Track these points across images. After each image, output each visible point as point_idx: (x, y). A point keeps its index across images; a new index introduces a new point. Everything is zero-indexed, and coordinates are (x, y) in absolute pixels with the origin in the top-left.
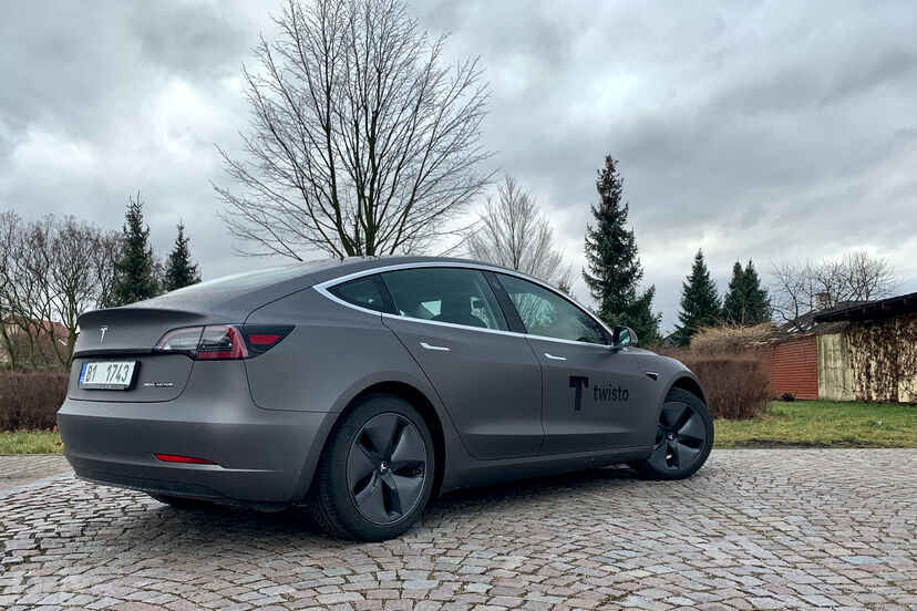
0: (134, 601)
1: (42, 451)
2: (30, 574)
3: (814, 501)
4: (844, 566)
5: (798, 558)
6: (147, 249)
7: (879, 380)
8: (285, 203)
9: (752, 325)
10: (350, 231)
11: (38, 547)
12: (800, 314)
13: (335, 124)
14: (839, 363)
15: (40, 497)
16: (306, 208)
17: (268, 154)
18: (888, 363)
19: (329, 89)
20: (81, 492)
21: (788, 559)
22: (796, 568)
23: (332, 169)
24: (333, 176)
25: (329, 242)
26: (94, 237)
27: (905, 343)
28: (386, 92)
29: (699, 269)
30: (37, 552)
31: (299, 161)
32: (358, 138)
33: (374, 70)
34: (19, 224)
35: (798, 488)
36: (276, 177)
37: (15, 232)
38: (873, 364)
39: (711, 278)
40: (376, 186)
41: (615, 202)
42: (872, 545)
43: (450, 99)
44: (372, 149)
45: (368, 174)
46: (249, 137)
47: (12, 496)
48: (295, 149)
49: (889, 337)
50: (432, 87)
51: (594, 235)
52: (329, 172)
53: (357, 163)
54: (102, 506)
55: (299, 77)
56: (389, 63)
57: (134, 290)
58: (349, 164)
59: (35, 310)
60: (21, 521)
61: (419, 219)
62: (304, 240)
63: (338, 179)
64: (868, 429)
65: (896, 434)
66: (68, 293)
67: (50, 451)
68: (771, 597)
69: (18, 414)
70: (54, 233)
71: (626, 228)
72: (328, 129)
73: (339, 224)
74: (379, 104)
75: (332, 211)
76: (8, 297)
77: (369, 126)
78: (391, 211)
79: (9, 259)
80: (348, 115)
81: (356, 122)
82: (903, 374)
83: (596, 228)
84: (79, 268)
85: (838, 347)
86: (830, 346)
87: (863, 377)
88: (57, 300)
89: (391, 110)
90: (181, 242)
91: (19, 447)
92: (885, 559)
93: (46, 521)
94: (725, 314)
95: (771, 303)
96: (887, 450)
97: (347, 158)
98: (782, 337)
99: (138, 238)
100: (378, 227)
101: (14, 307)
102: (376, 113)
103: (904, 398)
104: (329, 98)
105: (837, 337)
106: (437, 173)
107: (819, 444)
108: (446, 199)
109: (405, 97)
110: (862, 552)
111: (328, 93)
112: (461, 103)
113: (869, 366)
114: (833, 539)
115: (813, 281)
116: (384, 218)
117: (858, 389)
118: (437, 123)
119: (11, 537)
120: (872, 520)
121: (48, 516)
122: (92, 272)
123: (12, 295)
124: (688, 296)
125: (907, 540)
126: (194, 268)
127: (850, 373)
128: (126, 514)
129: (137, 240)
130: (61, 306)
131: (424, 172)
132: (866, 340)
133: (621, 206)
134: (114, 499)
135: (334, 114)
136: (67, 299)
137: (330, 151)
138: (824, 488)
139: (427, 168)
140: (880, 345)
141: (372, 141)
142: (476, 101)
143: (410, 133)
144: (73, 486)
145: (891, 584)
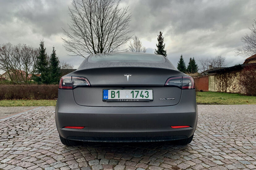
0: (41, 149)
1: (19, 105)
2: (15, 141)
3: (207, 120)
4: (213, 137)
5: (203, 135)
6: (45, 53)
7: (223, 87)
8: (80, 42)
9: (194, 73)
10: (96, 50)
11: (17, 134)
12: (205, 70)
13: (92, 23)
14: (214, 83)
15: (18, 119)
16: (85, 44)
17: (75, 30)
18: (225, 83)
19: (91, 13)
20: (29, 117)
21: (200, 135)
22: (202, 138)
23: (92, 34)
24: (92, 36)
25: (91, 52)
26: (31, 50)
27: (229, 78)
28: (105, 14)
29: (181, 59)
30: (17, 135)
31: (83, 32)
32: (98, 26)
33: (102, 9)
34: (12, 46)
35: (203, 116)
36: (77, 36)
37: (11, 48)
38: (221, 83)
39: (184, 61)
40: (103, 38)
41: (162, 43)
42: (220, 131)
43: (122, 17)
44: (102, 29)
45: (101, 35)
46: (70, 26)
47: (11, 119)
48: (82, 28)
49: (225, 77)
50: (117, 13)
51: (157, 51)
52: (91, 35)
53: (98, 32)
54: (34, 122)
55: (83, 10)
56: (106, 7)
57: (42, 64)
58: (96, 33)
59: (17, 68)
60: (13, 126)
61: (114, 47)
62: (85, 52)
63: (93, 37)
64: (220, 100)
65: (226, 101)
66: (25, 64)
67: (21, 106)
68: (196, 146)
69: (13, 95)
70: (21, 49)
71: (164, 50)
72: (90, 23)
73: (93, 48)
74: (103, 17)
75: (92, 45)
76: (10, 65)
77: (101, 23)
78: (107, 45)
79: (9, 55)
80: (96, 20)
81: (98, 22)
82: (228, 86)
83: (157, 50)
84: (28, 57)
85: (214, 79)
86: (212, 79)
87: (219, 86)
88: (22, 66)
89: (106, 19)
90: (54, 51)
91: (13, 104)
92: (223, 135)
93: (19, 126)
94: (187, 70)
95: (198, 68)
96: (224, 105)
97: (95, 31)
98: (201, 76)
99: (43, 50)
100: (103, 49)
101: (11, 67)
102: (103, 20)
103: (228, 91)
104: (91, 16)
105: (213, 77)
106: (118, 35)
107: (208, 104)
108: (120, 42)
109: (110, 16)
110: (218, 133)
111: (91, 14)
112: (124, 18)
113: (220, 84)
114: (211, 130)
115: (208, 63)
116: (105, 47)
117: (218, 89)
118: (118, 23)
119: (10, 131)
120: (220, 125)
121: (20, 124)
122: (31, 59)
123: (11, 64)
124: (179, 66)
125: (228, 130)
126: (57, 58)
127: (216, 85)
128: (40, 124)
129: (43, 51)
130: (24, 67)
131: (115, 35)
132: (220, 77)
133: (163, 44)
134: (37, 119)
135: (92, 20)
136: (25, 65)
137: (91, 29)
138: (209, 116)
139: (116, 34)
140: (223, 79)
141: (102, 27)
142: (128, 17)
143: (111, 25)
144: (27, 116)
145: (224, 142)
